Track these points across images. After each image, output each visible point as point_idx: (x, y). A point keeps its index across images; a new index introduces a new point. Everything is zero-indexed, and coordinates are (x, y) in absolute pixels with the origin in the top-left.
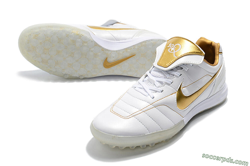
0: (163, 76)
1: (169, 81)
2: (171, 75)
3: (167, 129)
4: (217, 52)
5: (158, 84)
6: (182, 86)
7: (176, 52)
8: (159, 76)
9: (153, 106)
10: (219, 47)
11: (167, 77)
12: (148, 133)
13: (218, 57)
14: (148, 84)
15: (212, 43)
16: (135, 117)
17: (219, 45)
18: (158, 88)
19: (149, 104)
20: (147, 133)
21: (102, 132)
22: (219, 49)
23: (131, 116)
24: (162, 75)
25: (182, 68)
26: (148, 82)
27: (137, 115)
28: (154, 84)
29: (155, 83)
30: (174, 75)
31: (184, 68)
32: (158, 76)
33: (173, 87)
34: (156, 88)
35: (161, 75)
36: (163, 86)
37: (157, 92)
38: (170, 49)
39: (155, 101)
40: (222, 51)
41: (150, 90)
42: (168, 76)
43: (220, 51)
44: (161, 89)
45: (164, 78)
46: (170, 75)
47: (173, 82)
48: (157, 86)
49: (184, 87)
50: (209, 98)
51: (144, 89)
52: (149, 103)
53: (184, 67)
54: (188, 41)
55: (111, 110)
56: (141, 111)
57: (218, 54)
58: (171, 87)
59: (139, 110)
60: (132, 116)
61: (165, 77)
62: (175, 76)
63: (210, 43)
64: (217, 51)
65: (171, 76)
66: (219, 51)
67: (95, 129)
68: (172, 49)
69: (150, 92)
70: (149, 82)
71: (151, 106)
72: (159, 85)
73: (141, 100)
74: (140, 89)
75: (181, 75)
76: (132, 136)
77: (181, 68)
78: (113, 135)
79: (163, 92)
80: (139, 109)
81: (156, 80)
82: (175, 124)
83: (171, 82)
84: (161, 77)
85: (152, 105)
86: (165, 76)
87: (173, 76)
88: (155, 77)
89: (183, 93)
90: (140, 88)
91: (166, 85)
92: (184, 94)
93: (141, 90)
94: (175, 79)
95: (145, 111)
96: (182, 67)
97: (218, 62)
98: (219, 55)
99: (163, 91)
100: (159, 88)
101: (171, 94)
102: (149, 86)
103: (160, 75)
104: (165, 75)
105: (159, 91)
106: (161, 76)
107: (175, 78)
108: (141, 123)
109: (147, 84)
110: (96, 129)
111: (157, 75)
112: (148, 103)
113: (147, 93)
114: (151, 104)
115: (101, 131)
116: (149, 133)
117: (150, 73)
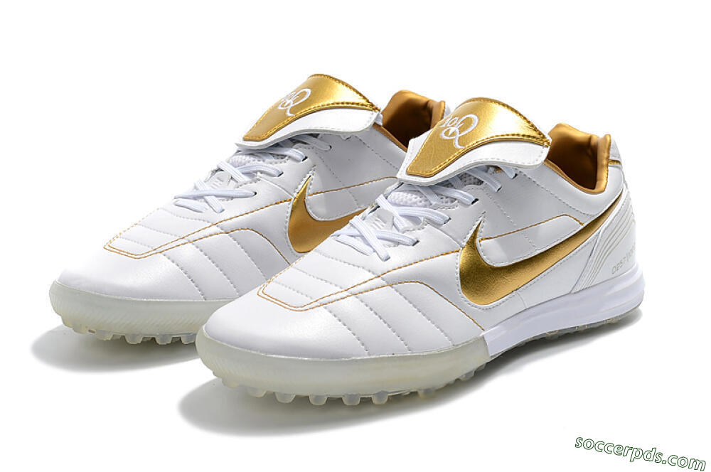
0: (421, 202)
1: (438, 214)
2: (445, 199)
3: (425, 354)
4: (602, 160)
5: (403, 223)
6: (478, 234)
7: (462, 134)
8: (409, 202)
9: (384, 283)
10: (607, 146)
11: (431, 204)
12: (365, 355)
13: (605, 175)
14: (376, 225)
15: (590, 139)
16: (326, 308)
17: (608, 139)
18: (404, 232)
19: (374, 276)
20: (360, 356)
21: (225, 344)
22: (609, 149)
23: (314, 304)
24: (419, 199)
25: (480, 182)
26: (377, 220)
27: (332, 302)
28: (394, 224)
29: (396, 223)
30: (455, 199)
31: (485, 182)
32: (406, 202)
33: (450, 234)
34: (397, 232)
35: (416, 198)
36: (419, 229)
37: (400, 246)
38: (446, 130)
39: (391, 269)
40: (619, 157)
41: (380, 241)
42: (434, 200)
43: (611, 158)
44: (413, 236)
45: (425, 206)
46: (442, 198)
47: (450, 219)
48: (401, 227)
49: (487, 239)
50: (575, 293)
51: (362, 237)
52: (373, 273)
53: (486, 178)
54: (501, 106)
55: (261, 291)
56: (346, 293)
57: (607, 166)
58: (444, 232)
59: (341, 290)
60: (317, 304)
61: (427, 203)
62: (456, 201)
63: (586, 140)
64: (603, 156)
65: (447, 202)
66: (609, 157)
67: (207, 339)
68: (452, 130)
69: (378, 245)
70: (377, 218)
71: (378, 281)
72: (406, 226)
73: (349, 264)
74: (353, 238)
75: (477, 200)
76: (313, 357)
77: (476, 180)
78: (257, 351)
79: (418, 244)
80: (341, 288)
81: (401, 213)
82: (455, 344)
83: (443, 217)
84: (415, 203)
85: (383, 279)
86: (426, 200)
87: (452, 202)
88: (399, 205)
89: (482, 254)
90: (352, 236)
91: (428, 227)
92: (484, 257)
93: (356, 240)
94: (457, 210)
95: (360, 293)
96: (479, 178)
97: (606, 186)
98: (609, 168)
99: (418, 242)
100: (408, 232)
101: (444, 253)
102: (378, 229)
103: (411, 200)
104: (429, 197)
105: (407, 241)
106: (414, 200)
107: (457, 208)
108: (345, 325)
109: (374, 225)
110: (209, 337)
111: (404, 200)
112: (370, 274)
113: (371, 246)
114: (379, 277)
115: (221, 341)
116: (368, 357)
117: (386, 198)
